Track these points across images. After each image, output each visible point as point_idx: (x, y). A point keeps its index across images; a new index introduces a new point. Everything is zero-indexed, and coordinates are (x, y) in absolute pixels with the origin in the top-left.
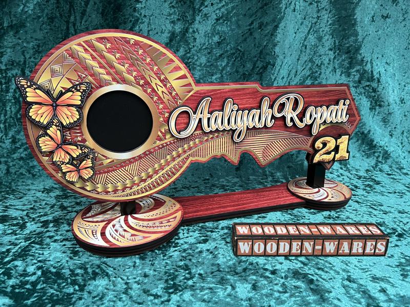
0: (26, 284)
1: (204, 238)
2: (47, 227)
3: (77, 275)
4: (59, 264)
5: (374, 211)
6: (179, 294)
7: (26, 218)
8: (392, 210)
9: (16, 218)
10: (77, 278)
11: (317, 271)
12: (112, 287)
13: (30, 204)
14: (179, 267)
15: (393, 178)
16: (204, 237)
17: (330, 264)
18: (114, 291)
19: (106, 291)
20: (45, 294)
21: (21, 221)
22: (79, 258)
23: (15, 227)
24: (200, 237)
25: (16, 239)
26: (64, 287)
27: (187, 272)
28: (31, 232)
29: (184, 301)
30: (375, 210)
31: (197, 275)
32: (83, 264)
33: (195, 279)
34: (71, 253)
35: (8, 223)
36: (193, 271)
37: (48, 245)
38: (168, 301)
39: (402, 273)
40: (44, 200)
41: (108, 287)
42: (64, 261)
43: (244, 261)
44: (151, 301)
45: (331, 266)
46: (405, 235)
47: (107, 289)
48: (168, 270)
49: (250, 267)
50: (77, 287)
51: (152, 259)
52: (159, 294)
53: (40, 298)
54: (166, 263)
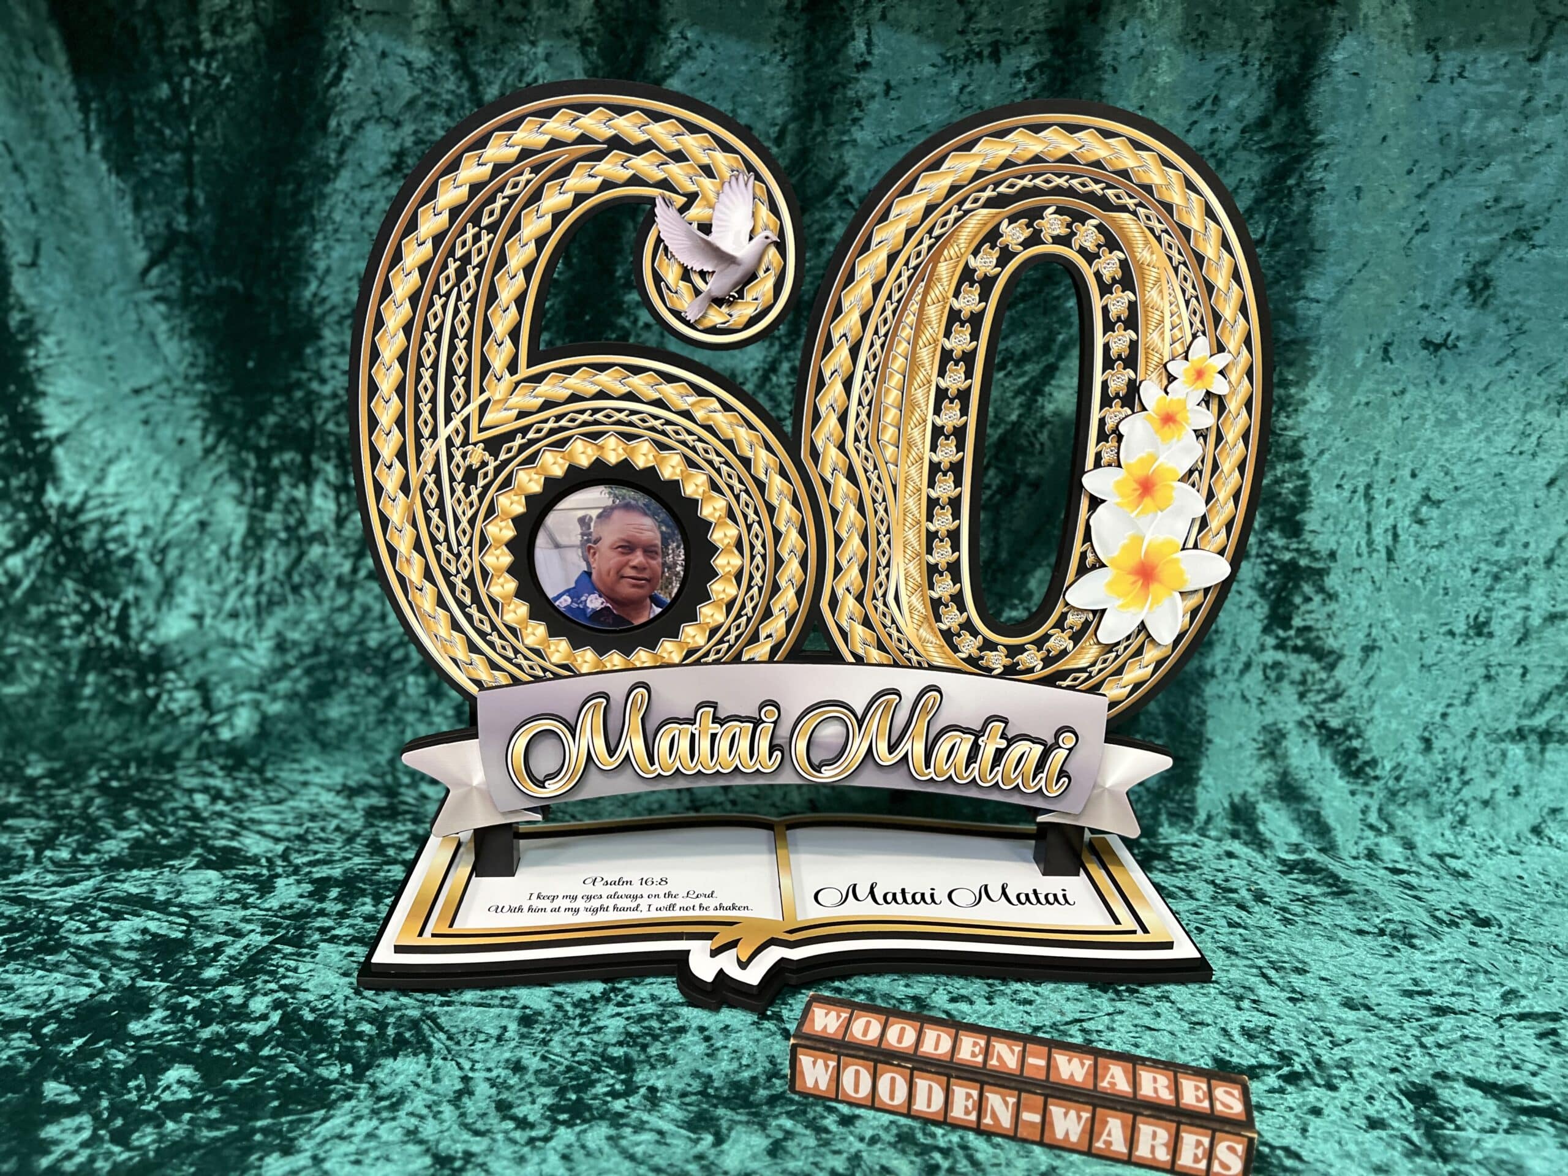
0: (240, 1041)
2: (322, 900)
3: (360, 1035)
4: (327, 1002)
6: (577, 1129)
7: (279, 862)
9: (255, 861)
10: (359, 1043)
12: (428, 1083)
13: (297, 822)
14: (611, 1061)
18: (429, 1092)
19: (411, 1088)
20: (272, 1073)
21: (265, 872)
23: (247, 886)
25: (244, 920)
26: (320, 1063)
27: (623, 1077)
28: (282, 908)
29: (583, 1147)
31: (643, 1091)
32: (379, 1012)
33: (634, 1100)
35: (234, 872)
36: (639, 1078)
37: (313, 946)
38: (546, 1139)
40: (335, 816)
41: (420, 1080)
42: (339, 996)
44: (506, 1132)
47: (417, 1085)
48: (579, 1063)
50: (349, 1069)
51: (549, 1027)
52: (531, 1119)
53: (260, 1081)
54: (581, 1044)
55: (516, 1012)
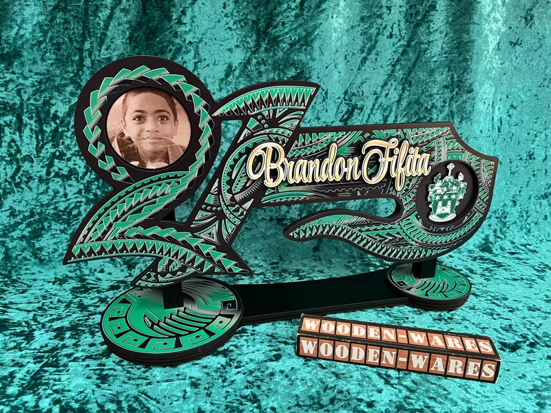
1: (275, 353)
2: (63, 339)
4: (83, 395)
5: (496, 308)
7: (32, 323)
8: (520, 306)
9: (19, 324)
11: (428, 401)
13: (36, 301)
14: (245, 397)
15: (518, 258)
16: (275, 350)
17: (445, 390)
21: (26, 329)
22: (109, 385)
23: (18, 338)
24: (270, 351)
25: (22, 356)
27: (255, 405)
28: (42, 347)
30: (498, 306)
32: (114, 395)
34: (97, 379)
35: (9, 332)
36: (263, 403)
37: (65, 365)
39: (537, 401)
40: (55, 295)
42: (88, 391)
43: (331, 388)
45: (446, 392)
46: (539, 344)
48: (230, 402)
49: (339, 396)
51: (207, 386)
54: (227, 392)
55: (188, 382)
